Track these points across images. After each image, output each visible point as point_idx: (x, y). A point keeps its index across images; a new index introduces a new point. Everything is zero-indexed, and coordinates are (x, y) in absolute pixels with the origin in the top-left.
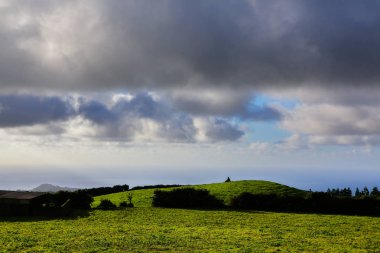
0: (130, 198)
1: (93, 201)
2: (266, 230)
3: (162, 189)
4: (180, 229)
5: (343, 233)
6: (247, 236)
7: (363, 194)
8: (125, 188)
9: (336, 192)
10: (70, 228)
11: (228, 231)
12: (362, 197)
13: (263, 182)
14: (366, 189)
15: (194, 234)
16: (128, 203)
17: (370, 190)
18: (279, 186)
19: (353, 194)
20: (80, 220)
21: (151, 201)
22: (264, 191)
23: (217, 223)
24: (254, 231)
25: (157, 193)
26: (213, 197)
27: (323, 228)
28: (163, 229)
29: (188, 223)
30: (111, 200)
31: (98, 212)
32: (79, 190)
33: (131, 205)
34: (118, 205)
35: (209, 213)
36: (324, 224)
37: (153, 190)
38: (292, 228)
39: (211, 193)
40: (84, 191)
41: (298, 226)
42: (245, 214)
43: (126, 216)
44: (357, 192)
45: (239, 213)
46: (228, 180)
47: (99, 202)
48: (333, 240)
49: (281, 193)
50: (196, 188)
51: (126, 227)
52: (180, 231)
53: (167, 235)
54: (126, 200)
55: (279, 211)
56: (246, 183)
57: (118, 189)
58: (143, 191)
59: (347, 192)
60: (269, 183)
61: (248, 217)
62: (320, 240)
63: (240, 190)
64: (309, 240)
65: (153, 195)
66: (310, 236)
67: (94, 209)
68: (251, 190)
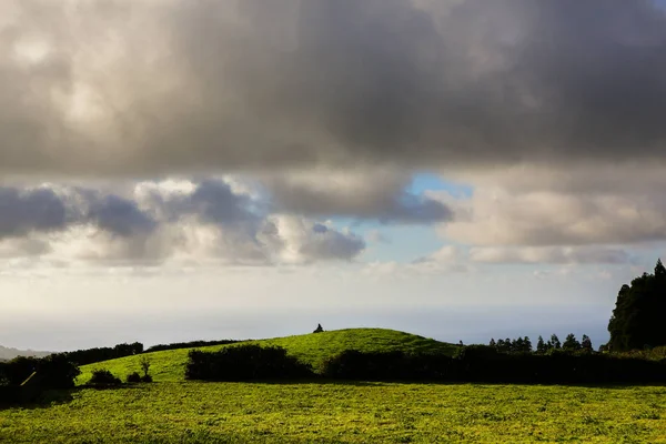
0: (146, 366)
1: (78, 373)
2: (386, 414)
3: (203, 349)
4: (236, 419)
5: (517, 416)
6: (354, 426)
7: (549, 346)
8: (137, 348)
9: (505, 345)
10: (38, 423)
11: (321, 418)
12: (549, 353)
13: (380, 331)
14: (555, 338)
15: (262, 427)
16: (142, 374)
17: (563, 340)
18: (408, 338)
19: (534, 348)
20: (57, 408)
21: (182, 369)
22: (382, 347)
23: (301, 406)
24: (365, 417)
25: (193, 355)
26: (293, 359)
27: (483, 408)
28: (206, 418)
29: (250, 407)
30: (112, 372)
31: (88, 393)
32: (54, 355)
33: (148, 379)
34: (123, 379)
35: (286, 388)
36: (487, 400)
37: (187, 350)
38: (430, 410)
39: (289, 354)
40: (62, 355)
41: (441, 406)
42: (349, 387)
43: (139, 398)
44: (541, 344)
45: (338, 387)
46: (320, 329)
47: (90, 376)
48: (501, 428)
49: (410, 349)
50: (263, 345)
51: (138, 417)
52: (235, 422)
53: (213, 429)
54: (138, 369)
55: (408, 381)
56: (350, 333)
57: (123, 351)
58: (168, 353)
59: (523, 344)
60: (390, 332)
61: (354, 392)
62: (480, 430)
63: (340, 347)
64: (459, 429)
65: (186, 360)
66: (463, 422)
67: (81, 387)
68: (358, 345)
